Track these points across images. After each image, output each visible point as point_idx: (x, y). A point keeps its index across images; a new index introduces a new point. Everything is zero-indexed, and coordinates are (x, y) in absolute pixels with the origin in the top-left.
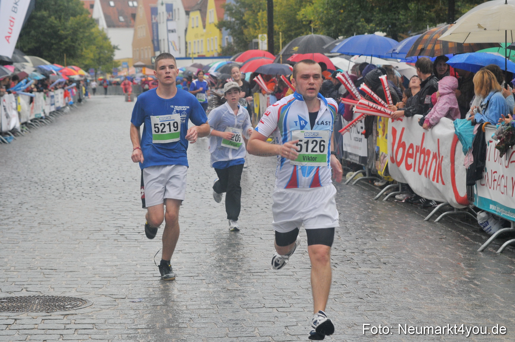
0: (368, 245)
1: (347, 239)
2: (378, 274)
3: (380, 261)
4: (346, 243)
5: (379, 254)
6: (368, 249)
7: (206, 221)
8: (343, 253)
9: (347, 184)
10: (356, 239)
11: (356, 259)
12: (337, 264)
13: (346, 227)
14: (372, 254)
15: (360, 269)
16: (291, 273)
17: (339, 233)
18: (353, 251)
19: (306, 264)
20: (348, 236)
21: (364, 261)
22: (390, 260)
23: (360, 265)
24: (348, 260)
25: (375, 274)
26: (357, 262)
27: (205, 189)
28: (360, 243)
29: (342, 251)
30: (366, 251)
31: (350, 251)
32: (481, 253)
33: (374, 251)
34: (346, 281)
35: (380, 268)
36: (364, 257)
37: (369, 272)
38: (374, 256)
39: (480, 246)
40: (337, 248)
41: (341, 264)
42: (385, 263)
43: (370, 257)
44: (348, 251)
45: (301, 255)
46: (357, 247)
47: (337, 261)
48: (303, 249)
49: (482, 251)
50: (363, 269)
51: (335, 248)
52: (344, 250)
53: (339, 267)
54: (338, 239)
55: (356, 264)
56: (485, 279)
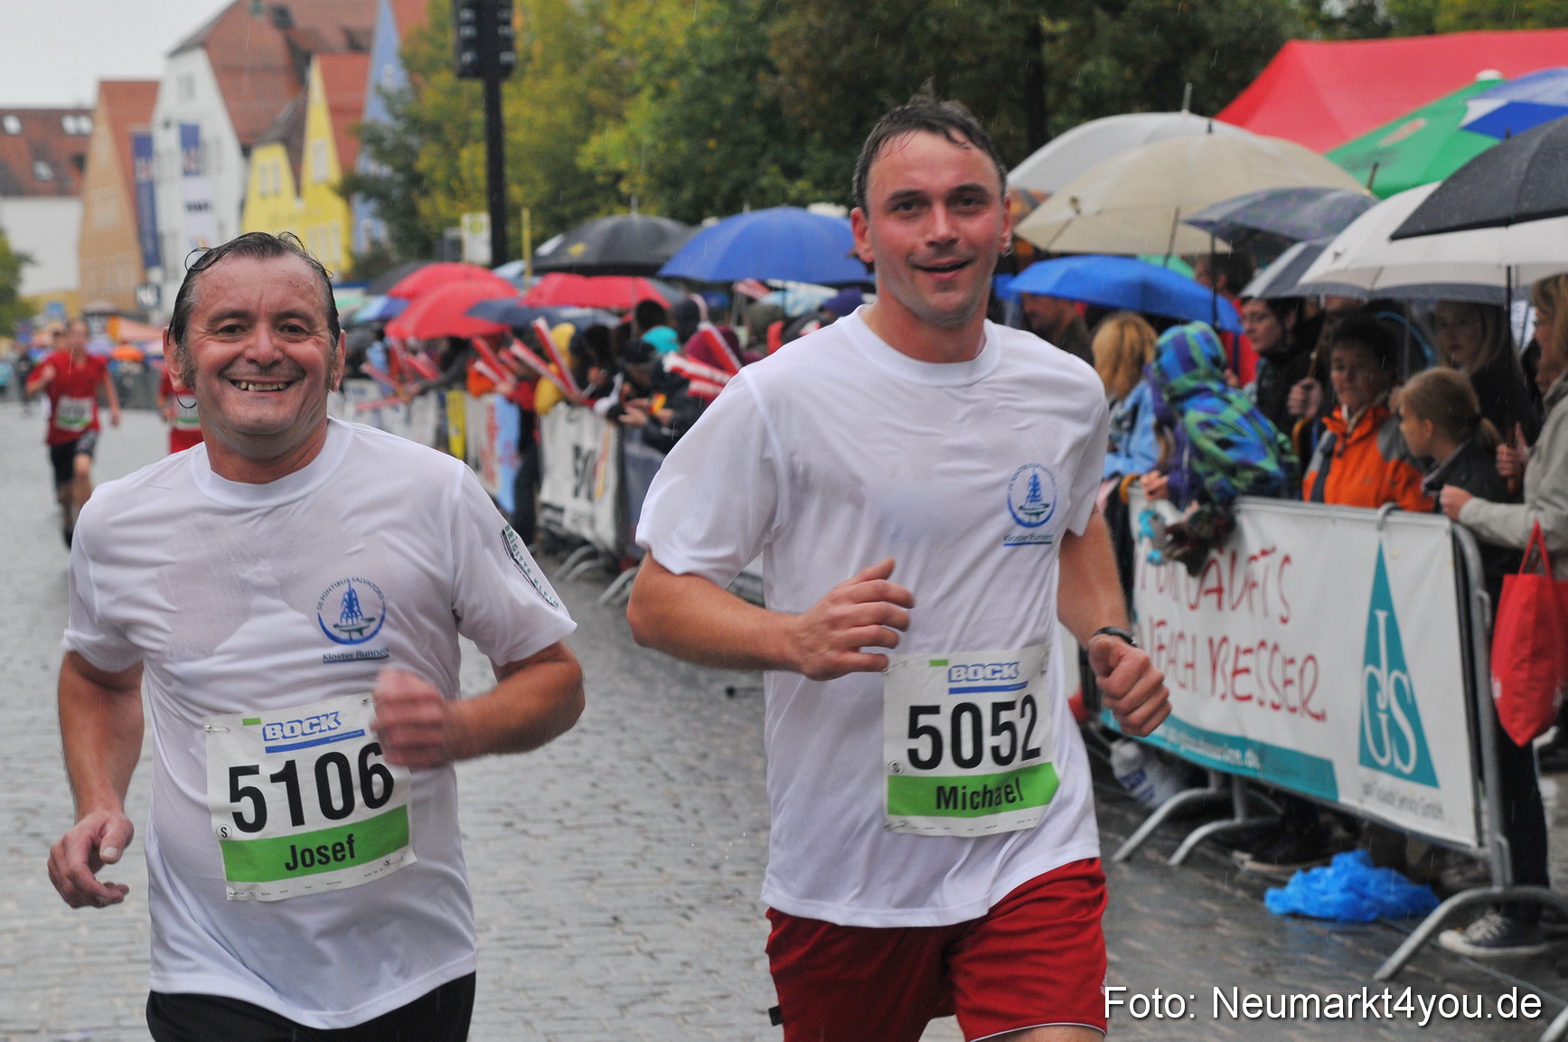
1: (725, 831)
4: (721, 844)
8: (711, 876)
12: (691, 908)
13: (723, 796)
16: (553, 941)
17: (703, 814)
18: (742, 869)
19: (601, 910)
20: (730, 824)
24: (727, 897)
29: (709, 871)
31: (733, 868)
32: (1124, 868)
34: (720, 961)
39: (1119, 845)
40: (694, 858)
41: (703, 910)
44: (727, 869)
45: (584, 883)
46: (752, 855)
47: (692, 901)
48: (589, 867)
49: (1128, 859)
51: (689, 862)
52: (715, 867)
53: (697, 921)
54: (698, 832)
55: (750, 908)
56: (1132, 943)
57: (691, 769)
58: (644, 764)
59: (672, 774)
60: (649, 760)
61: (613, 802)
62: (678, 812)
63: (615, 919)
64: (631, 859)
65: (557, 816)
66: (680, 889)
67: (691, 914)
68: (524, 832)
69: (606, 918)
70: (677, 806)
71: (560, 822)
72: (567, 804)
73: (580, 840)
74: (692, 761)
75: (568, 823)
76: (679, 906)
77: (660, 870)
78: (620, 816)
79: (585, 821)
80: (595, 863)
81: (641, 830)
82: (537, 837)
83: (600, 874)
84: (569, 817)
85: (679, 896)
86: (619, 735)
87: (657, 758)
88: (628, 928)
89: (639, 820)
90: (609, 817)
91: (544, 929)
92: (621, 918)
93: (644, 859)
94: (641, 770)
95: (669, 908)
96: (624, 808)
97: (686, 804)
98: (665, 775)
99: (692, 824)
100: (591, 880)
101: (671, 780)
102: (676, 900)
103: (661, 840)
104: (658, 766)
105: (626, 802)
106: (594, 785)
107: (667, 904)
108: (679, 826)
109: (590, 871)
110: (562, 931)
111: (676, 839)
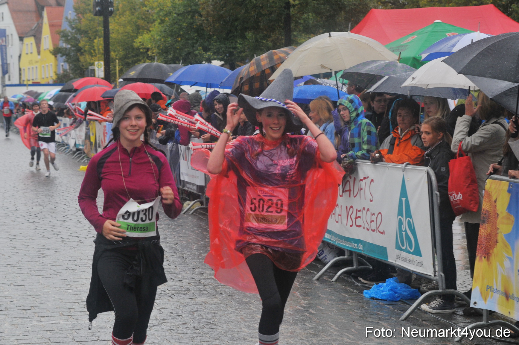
0: (205, 275)
1: (184, 269)
2: (215, 304)
3: (216, 291)
4: (183, 273)
5: (216, 284)
6: (204, 279)
7: (39, 253)
8: (179, 284)
9: (184, 213)
10: (193, 269)
11: (192, 290)
12: (173, 294)
13: (183, 257)
14: (209, 284)
15: (196, 299)
17: (176, 263)
18: (190, 281)
20: (185, 266)
21: (200, 292)
22: (227, 290)
23: (197, 295)
24: (184, 291)
25: (211, 304)
26: (193, 292)
28: (197, 273)
29: (179, 282)
30: (202, 281)
31: (187, 281)
32: (316, 282)
33: (210, 281)
34: (183, 312)
35: (216, 298)
36: (201, 287)
37: (205, 302)
38: (210, 286)
39: (316, 275)
40: (174, 278)
42: (221, 293)
43: (207, 287)
44: (185, 281)
46: (193, 277)
47: (173, 292)
49: (318, 279)
50: (200, 300)
51: (172, 279)
53: (175, 299)
55: (192, 294)
56: (320, 307)
62: (168, 262)
66: (169, 288)
67: (172, 296)
74: (173, 246)
76: (169, 294)
85: (169, 290)
97: (171, 259)
99: (173, 267)
102: (168, 292)
107: (165, 293)
108: (169, 267)
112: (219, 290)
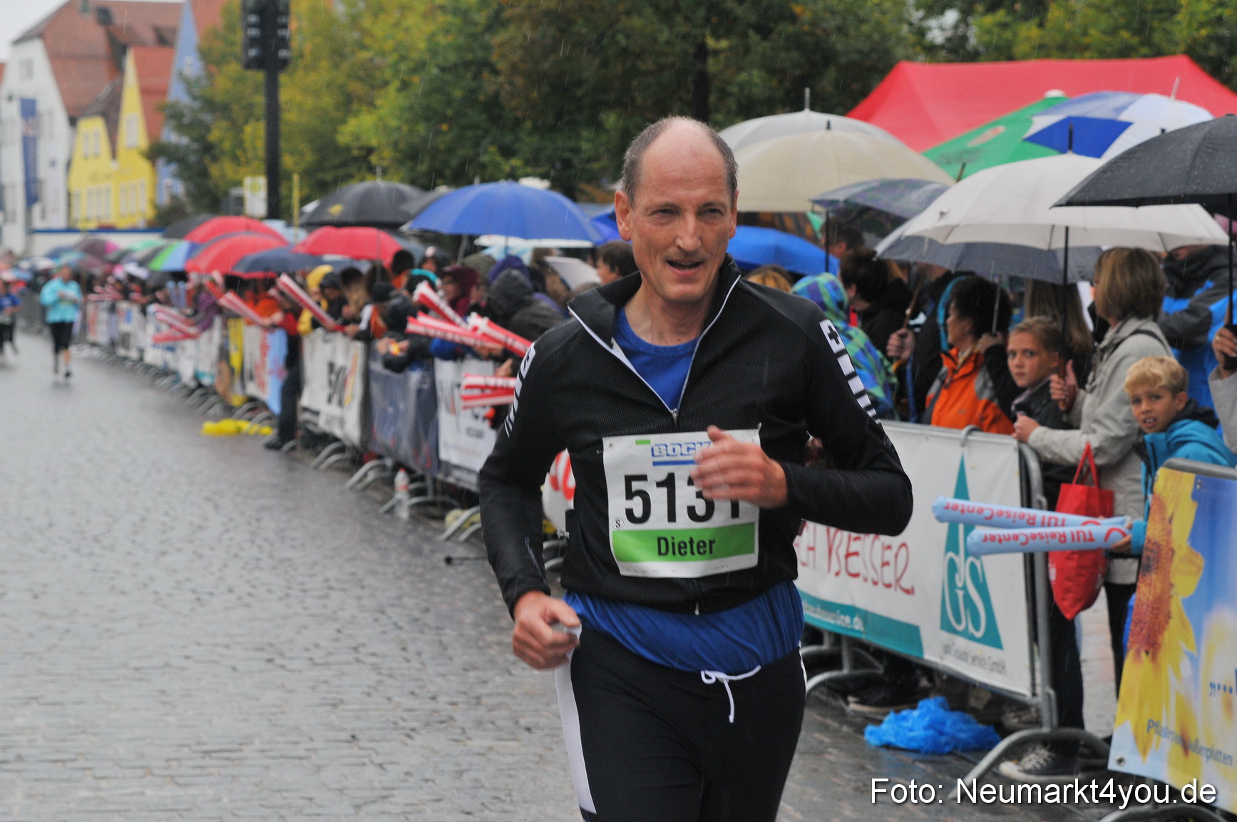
0: (490, 685)
1: (442, 670)
2: (513, 755)
3: (517, 723)
4: (439, 680)
5: (517, 708)
6: (489, 695)
8: (430, 705)
9: (449, 538)
10: (462, 672)
11: (460, 720)
12: (413, 730)
13: (440, 642)
14: (499, 706)
15: (469, 743)
16: (303, 753)
17: (424, 656)
18: (454, 700)
19: (342, 729)
20: (445, 664)
21: (479, 724)
22: (542, 721)
23: (470, 733)
24: (442, 722)
25: (504, 755)
26: (462, 725)
27: (104, 548)
28: (472, 681)
29: (429, 701)
30: (485, 700)
31: (448, 699)
33: (504, 701)
34: (435, 772)
35: (515, 740)
36: (480, 713)
37: (490, 750)
38: (503, 713)
40: (417, 691)
41: (423, 732)
42: (528, 729)
43: (495, 713)
44: (443, 699)
45: (329, 708)
46: (463, 689)
47: (414, 724)
48: (333, 696)
50: (477, 743)
51: (412, 693)
52: (433, 698)
53: (419, 740)
54: (419, 670)
55: (460, 731)
57: (416, 620)
58: (378, 615)
59: (401, 624)
60: (383, 612)
61: (354, 645)
62: (404, 654)
63: (353, 737)
64: (366, 689)
65: (309, 655)
66: (405, 715)
67: (413, 734)
68: (282, 667)
69: (346, 736)
70: (404, 649)
71: (311, 659)
72: (317, 646)
73: (327, 674)
74: (416, 614)
75: (317, 661)
76: (404, 728)
77: (389, 699)
78: (361, 657)
79: (331, 659)
80: (338, 693)
81: (375, 667)
82: (292, 671)
83: (342, 701)
84: (318, 655)
85: (404, 720)
86: (360, 592)
87: (389, 611)
88: (363, 744)
89: (374, 660)
90: (350, 657)
91: (296, 743)
92: (358, 737)
93: (376, 690)
94: (376, 620)
95: (396, 729)
96: (362, 649)
97: (411, 648)
98: (396, 624)
99: (415, 664)
100: (335, 706)
101: (400, 628)
102: (402, 724)
103: (391, 676)
104: (389, 617)
105: (364, 645)
106: (339, 631)
107: (394, 726)
108: (405, 665)
109: (334, 699)
110: (311, 745)
111: (403, 675)
112: (523, 722)
